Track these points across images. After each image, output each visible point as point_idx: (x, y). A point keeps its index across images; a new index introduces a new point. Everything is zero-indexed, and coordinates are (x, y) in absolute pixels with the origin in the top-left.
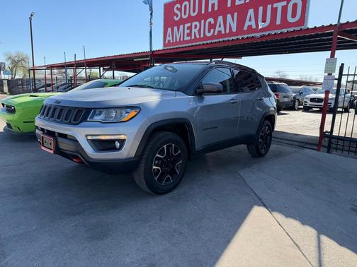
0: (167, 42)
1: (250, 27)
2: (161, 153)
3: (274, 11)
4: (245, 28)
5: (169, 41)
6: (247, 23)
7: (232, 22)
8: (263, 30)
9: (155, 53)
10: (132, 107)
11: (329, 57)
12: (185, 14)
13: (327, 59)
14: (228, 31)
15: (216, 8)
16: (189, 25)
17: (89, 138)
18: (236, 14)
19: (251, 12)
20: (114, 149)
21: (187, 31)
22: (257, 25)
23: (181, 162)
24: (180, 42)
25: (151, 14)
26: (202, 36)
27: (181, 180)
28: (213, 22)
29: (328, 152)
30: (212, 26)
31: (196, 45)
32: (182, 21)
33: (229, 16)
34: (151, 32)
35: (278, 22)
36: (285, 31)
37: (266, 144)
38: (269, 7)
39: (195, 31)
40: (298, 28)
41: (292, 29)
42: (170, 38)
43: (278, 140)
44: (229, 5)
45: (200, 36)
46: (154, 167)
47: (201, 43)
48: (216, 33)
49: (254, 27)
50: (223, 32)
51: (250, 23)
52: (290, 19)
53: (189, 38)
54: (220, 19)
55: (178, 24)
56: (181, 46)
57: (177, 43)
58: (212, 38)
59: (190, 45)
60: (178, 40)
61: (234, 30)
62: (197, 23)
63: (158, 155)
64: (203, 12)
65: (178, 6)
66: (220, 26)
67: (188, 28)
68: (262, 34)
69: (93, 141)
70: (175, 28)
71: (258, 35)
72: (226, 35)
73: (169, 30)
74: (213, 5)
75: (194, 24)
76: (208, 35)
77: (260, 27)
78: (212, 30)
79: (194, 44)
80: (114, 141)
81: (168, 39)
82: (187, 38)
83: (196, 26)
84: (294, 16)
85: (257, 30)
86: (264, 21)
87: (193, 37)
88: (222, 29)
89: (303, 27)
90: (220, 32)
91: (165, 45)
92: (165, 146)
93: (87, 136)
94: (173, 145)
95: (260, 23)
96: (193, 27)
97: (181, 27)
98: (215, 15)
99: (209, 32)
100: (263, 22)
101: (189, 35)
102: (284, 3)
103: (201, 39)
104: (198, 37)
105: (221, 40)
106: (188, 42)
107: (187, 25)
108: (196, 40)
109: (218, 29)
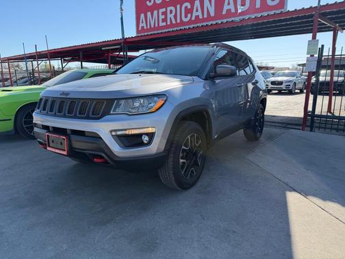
0: (140, 29)
1: (229, 11)
4: (224, 12)
5: (143, 27)
6: (226, 7)
7: (210, 6)
8: (243, 13)
9: (128, 40)
11: (311, 39)
13: (309, 41)
14: (205, 16)
16: (164, 10)
17: (114, 133)
21: (162, 17)
22: (236, 9)
23: (202, 152)
24: (155, 29)
26: (178, 21)
28: (189, 7)
29: (311, 131)
30: (188, 11)
32: (156, 7)
34: (122, 19)
35: (258, 5)
36: (265, 14)
37: (260, 127)
39: (170, 16)
40: (279, 12)
41: (272, 13)
42: (144, 25)
45: (176, 21)
46: (181, 161)
48: (193, 18)
49: (233, 11)
50: (201, 17)
51: (228, 7)
52: (270, 3)
53: (164, 24)
54: (197, 3)
55: (152, 9)
56: (156, 32)
57: (151, 29)
58: (190, 22)
60: (152, 27)
61: (212, 14)
62: (173, 8)
63: (183, 147)
66: (197, 11)
67: (163, 13)
68: (241, 18)
70: (149, 14)
71: (237, 19)
72: (204, 20)
73: (142, 16)
75: (169, 9)
76: (185, 20)
77: (239, 11)
78: (189, 15)
80: (140, 135)
81: (141, 25)
82: (161, 24)
83: (171, 12)
85: (236, 14)
87: (169, 23)
88: (199, 13)
89: (283, 10)
90: (197, 17)
91: (138, 31)
92: (189, 137)
93: (111, 131)
94: (196, 135)
95: (239, 7)
96: (168, 12)
97: (155, 12)
99: (186, 17)
100: (242, 5)
101: (165, 20)
103: (177, 25)
104: (174, 22)
105: (200, 25)
106: (163, 27)
107: (162, 10)
108: (172, 25)
109: (195, 14)
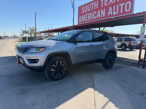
1: (110, 14)
2: (55, 64)
3: (120, 7)
4: (108, 15)
5: (80, 21)
6: (109, 13)
7: (103, 13)
8: (115, 15)
9: (75, 26)
10: (42, 47)
11: (142, 26)
12: (86, 10)
14: (101, 17)
15: (97, 8)
16: (87, 15)
18: (105, 9)
19: (110, 8)
20: (36, 62)
21: (86, 17)
22: (113, 14)
23: (65, 68)
25: (74, 11)
27: (65, 76)
28: (96, 13)
30: (96, 15)
31: (90, 23)
32: (85, 13)
33: (102, 10)
34: (73, 18)
35: (121, 12)
36: (124, 15)
37: (111, 63)
38: (118, 6)
39: (89, 17)
40: (129, 14)
41: (127, 15)
42: (80, 20)
44: (102, 6)
45: (91, 19)
46: (52, 70)
48: (97, 18)
49: (112, 14)
50: (100, 17)
52: (126, 10)
53: (87, 20)
54: (99, 12)
55: (83, 14)
56: (84, 23)
57: (83, 22)
59: (87, 22)
61: (104, 16)
62: (90, 14)
63: (53, 65)
64: (92, 9)
65: (83, 7)
67: (87, 16)
68: (115, 17)
69: (28, 59)
70: (82, 16)
71: (113, 17)
72: (101, 18)
73: (80, 17)
74: (96, 6)
75: (89, 14)
77: (114, 14)
78: (96, 16)
80: (36, 60)
81: (79, 20)
83: (90, 15)
84: (128, 9)
85: (113, 15)
86: (116, 12)
87: (88, 20)
88: (99, 16)
89: (131, 14)
90: (98, 17)
91: (78, 23)
92: (57, 62)
93: (26, 57)
94: (61, 62)
96: (89, 15)
97: (84, 15)
98: (97, 10)
99: (95, 17)
101: (87, 18)
102: (124, 4)
103: (91, 20)
104: (90, 19)
105: (99, 20)
107: (86, 15)
108: (90, 20)
109: (98, 16)
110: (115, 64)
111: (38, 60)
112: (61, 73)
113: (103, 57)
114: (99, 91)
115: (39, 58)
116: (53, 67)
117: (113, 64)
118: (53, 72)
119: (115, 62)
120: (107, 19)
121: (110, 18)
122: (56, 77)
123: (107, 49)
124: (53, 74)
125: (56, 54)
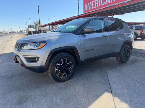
0: (85, 11)
2: (60, 63)
5: (86, 10)
9: (80, 16)
10: (42, 42)
14: (111, 2)
16: (94, 1)
17: (25, 56)
20: (36, 61)
21: (93, 4)
23: (72, 67)
24: (90, 10)
30: (104, 0)
34: (78, 7)
37: (127, 56)
39: (96, 4)
43: (137, 54)
46: (56, 70)
47: (99, 9)
48: (106, 4)
50: (109, 3)
53: (94, 7)
58: (105, 5)
59: (94, 10)
60: (89, 9)
61: (115, 1)
63: (58, 64)
67: (94, 3)
68: (128, 1)
69: (26, 58)
70: (88, 4)
71: (126, 2)
72: (111, 4)
73: (86, 5)
75: (96, 0)
76: (102, 5)
78: (104, 2)
79: (96, 10)
80: (35, 58)
81: (85, 9)
82: (93, 8)
83: (97, 2)
87: (96, 7)
88: (109, 1)
90: (108, 3)
91: (84, 12)
92: (62, 60)
94: (67, 59)
97: (91, 3)
99: (103, 3)
101: (94, 6)
103: (99, 7)
104: (98, 6)
105: (108, 6)
106: (93, 9)
108: (97, 8)
109: (107, 1)
110: (131, 57)
111: (38, 58)
112: (68, 72)
113: (118, 50)
114: (119, 97)
115: (39, 56)
116: (58, 66)
117: (129, 57)
118: (57, 72)
119: (131, 54)
120: (119, 4)
121: (123, 2)
122: (62, 77)
123: (123, 39)
124: (58, 75)
125: (61, 50)
